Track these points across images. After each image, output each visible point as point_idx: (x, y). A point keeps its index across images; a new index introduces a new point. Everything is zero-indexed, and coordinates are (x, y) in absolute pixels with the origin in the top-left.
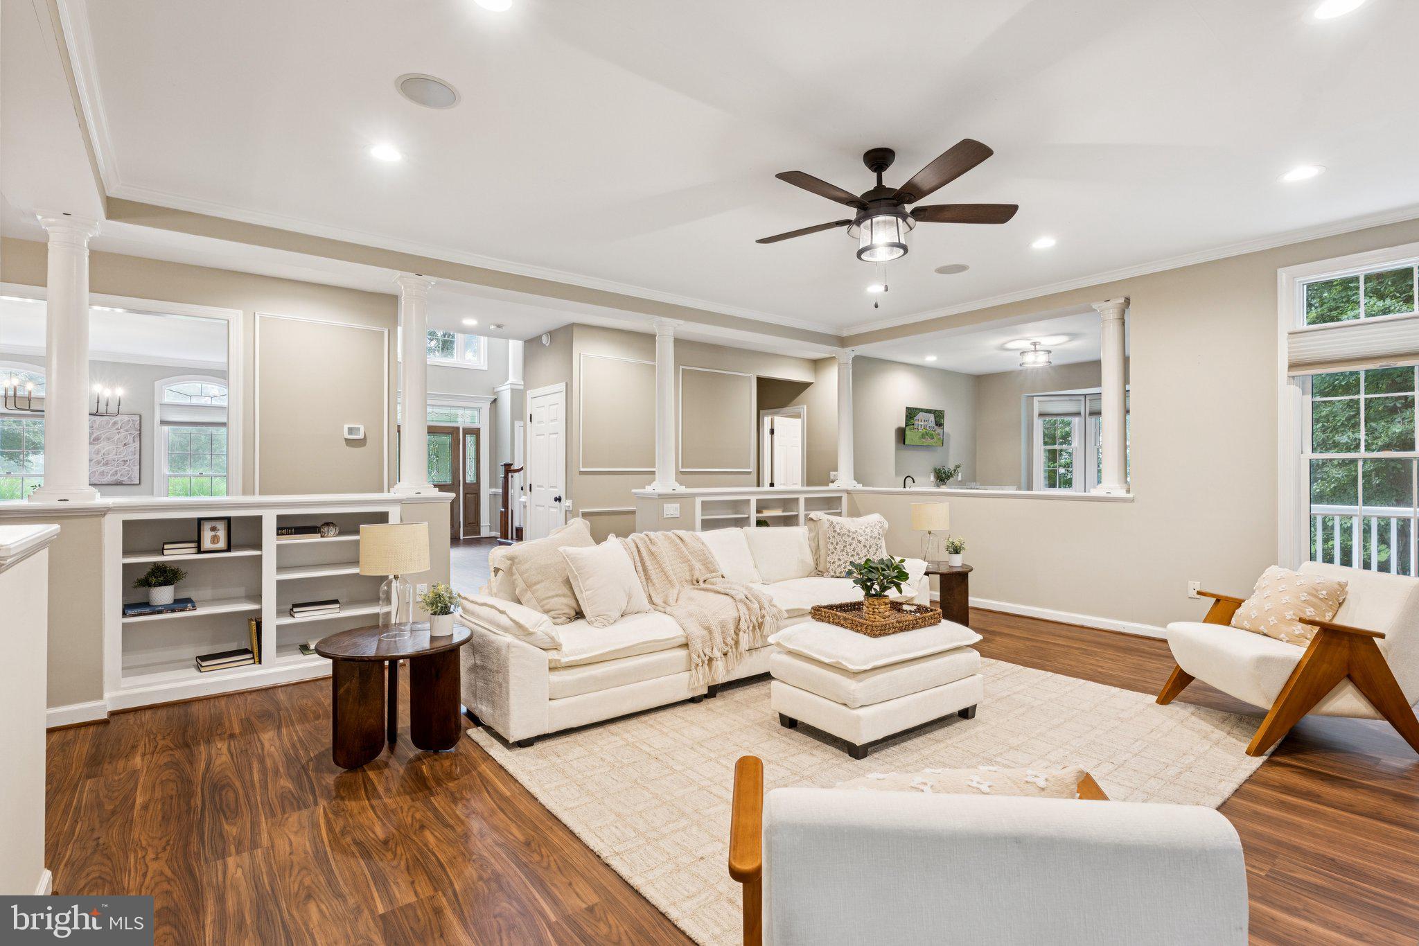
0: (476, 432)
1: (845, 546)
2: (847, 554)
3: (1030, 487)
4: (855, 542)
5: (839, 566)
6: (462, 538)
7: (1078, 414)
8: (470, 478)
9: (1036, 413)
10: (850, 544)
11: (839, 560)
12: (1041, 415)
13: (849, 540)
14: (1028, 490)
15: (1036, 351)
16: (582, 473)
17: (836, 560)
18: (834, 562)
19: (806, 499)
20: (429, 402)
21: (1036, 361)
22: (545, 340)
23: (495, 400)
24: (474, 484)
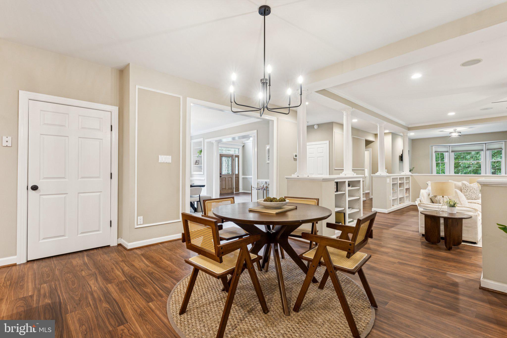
0: (238, 156)
1: (470, 190)
2: (471, 193)
3: (432, 173)
4: (473, 189)
5: (469, 196)
6: (234, 193)
7: (448, 152)
8: (237, 173)
9: (434, 151)
10: (472, 190)
11: (469, 194)
12: (435, 152)
13: (471, 188)
14: (431, 174)
15: (455, 132)
16: (335, 170)
17: (468, 195)
18: (467, 195)
19: (406, 177)
20: (220, 146)
21: (455, 135)
22: (316, 127)
23: (243, 146)
24: (237, 174)
